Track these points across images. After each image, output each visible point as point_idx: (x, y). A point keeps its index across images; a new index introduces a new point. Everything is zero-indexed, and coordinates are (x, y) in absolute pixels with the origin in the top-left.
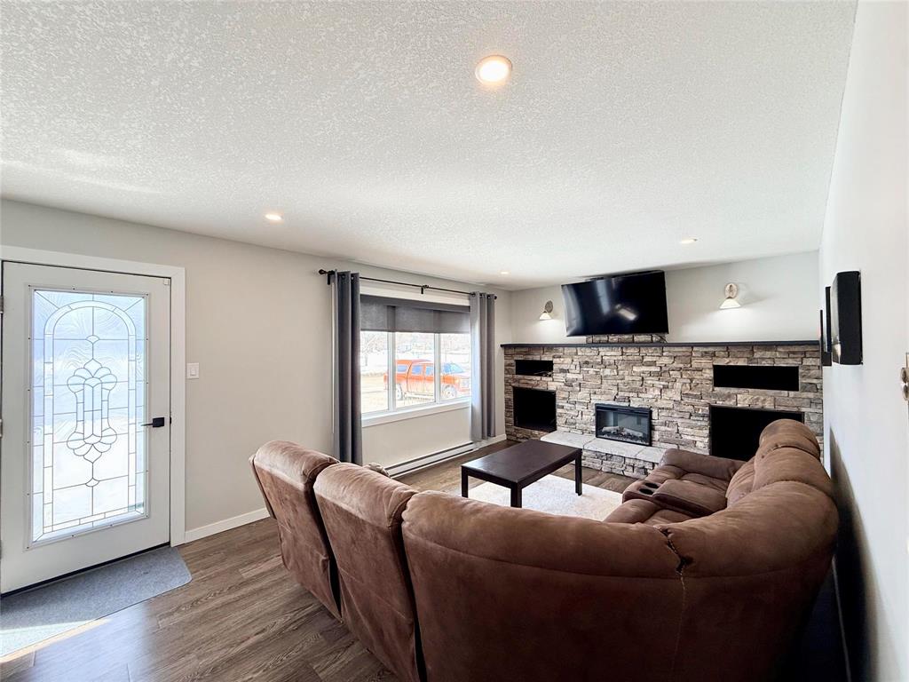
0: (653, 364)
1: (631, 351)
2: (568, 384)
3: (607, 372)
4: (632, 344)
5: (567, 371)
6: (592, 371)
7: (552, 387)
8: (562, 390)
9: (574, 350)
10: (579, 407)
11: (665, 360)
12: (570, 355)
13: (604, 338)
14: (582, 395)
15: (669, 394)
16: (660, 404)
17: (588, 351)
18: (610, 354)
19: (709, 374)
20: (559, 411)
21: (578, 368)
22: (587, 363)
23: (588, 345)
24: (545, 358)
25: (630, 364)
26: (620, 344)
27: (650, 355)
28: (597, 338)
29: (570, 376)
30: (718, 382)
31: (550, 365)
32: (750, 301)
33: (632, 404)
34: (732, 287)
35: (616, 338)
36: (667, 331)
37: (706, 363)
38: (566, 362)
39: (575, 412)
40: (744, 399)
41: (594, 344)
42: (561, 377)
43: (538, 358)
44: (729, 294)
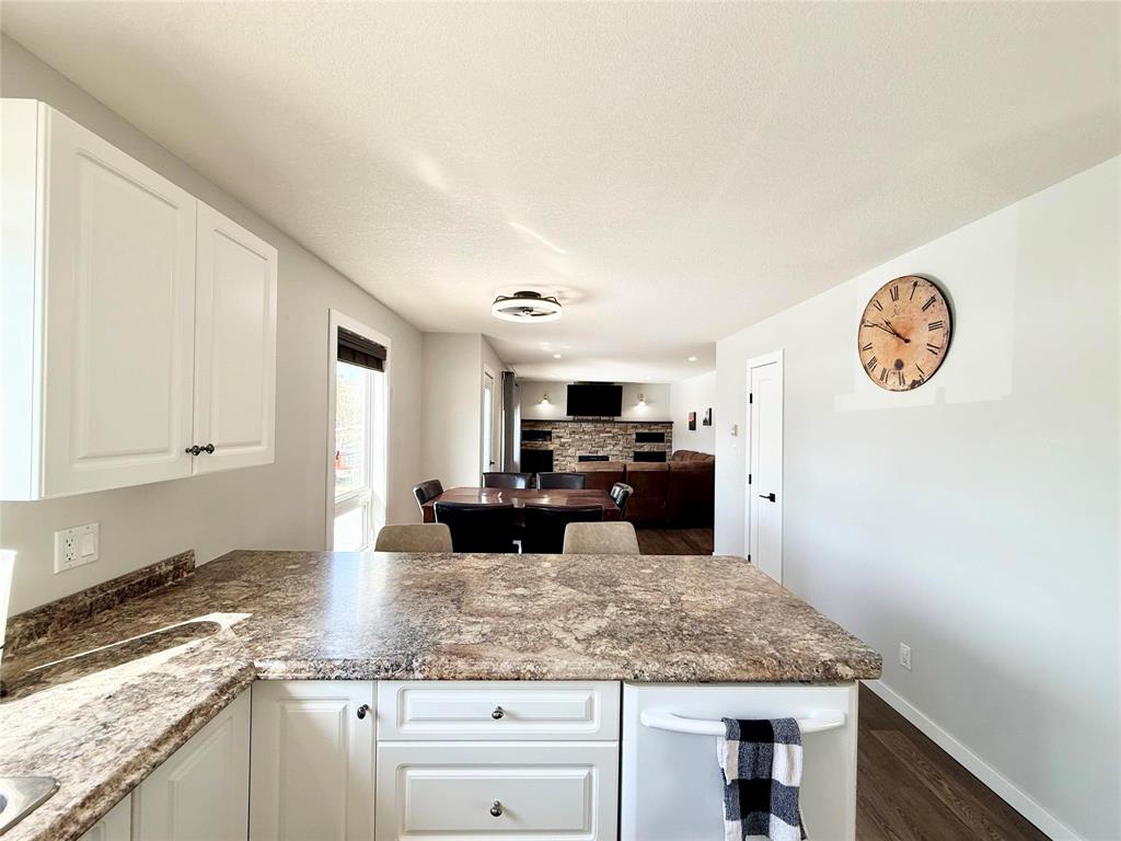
0: (610, 432)
1: (599, 425)
2: (562, 445)
3: (586, 437)
4: (600, 421)
5: (562, 437)
6: (577, 437)
7: (551, 447)
8: (558, 449)
9: (566, 424)
10: (568, 459)
11: (616, 430)
12: (563, 427)
13: (585, 418)
14: (571, 451)
15: (617, 447)
16: (613, 453)
17: (575, 425)
18: (588, 427)
19: (634, 436)
20: (555, 463)
21: (569, 436)
22: (574, 432)
23: (574, 421)
24: (547, 429)
25: (599, 432)
26: (592, 421)
27: (608, 427)
28: (580, 418)
29: (563, 440)
30: (637, 441)
31: (550, 433)
32: (648, 402)
33: (599, 454)
34: (642, 396)
35: (591, 418)
36: (619, 415)
37: (633, 431)
38: (560, 432)
39: (567, 462)
40: (647, 447)
41: (578, 421)
42: (557, 441)
43: (540, 429)
44: (641, 398)
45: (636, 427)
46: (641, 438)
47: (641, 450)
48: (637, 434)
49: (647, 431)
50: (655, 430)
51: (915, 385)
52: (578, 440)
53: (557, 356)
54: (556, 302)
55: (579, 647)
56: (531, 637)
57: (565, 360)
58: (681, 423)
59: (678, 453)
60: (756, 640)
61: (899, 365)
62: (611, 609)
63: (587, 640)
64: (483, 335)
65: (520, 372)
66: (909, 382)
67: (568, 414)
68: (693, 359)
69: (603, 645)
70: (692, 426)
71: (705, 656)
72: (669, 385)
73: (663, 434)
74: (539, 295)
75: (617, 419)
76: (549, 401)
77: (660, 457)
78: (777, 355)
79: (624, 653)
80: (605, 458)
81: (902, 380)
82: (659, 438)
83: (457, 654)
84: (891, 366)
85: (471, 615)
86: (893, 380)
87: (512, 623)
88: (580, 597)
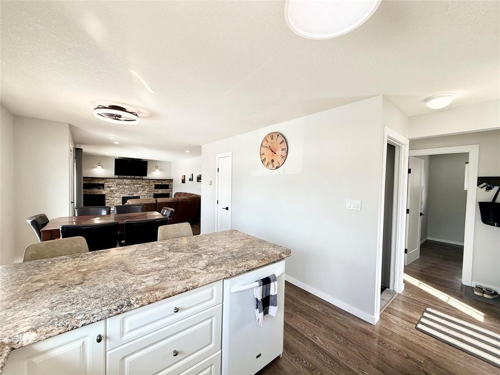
0: (141, 184)
1: (134, 181)
2: (111, 191)
3: (127, 187)
4: (135, 179)
5: (111, 187)
6: (121, 187)
7: (104, 193)
8: (109, 193)
9: (114, 180)
10: (115, 198)
11: (144, 183)
12: (112, 182)
13: (126, 177)
14: (117, 194)
15: (145, 192)
16: (142, 194)
17: (120, 180)
18: (127, 181)
19: (154, 186)
20: (107, 201)
21: (116, 186)
22: (119, 184)
23: (119, 178)
24: (101, 182)
25: (134, 184)
26: (130, 179)
27: (140, 182)
28: (123, 177)
29: (111, 188)
30: (155, 188)
31: (103, 185)
32: (161, 170)
33: (134, 195)
34: (157, 167)
35: (129, 177)
36: (146, 176)
37: (153, 184)
38: (110, 184)
39: (114, 200)
40: (160, 191)
41: (121, 178)
42: (108, 189)
43: (96, 182)
44: (157, 168)
45: (155, 182)
46: (157, 187)
47: (158, 193)
48: (155, 185)
49: (160, 184)
50: (164, 183)
51: (277, 168)
52: (121, 188)
53: (116, 143)
54: (137, 115)
55: (204, 272)
56: (181, 274)
57: (121, 145)
58: (177, 180)
59: (177, 194)
60: (258, 254)
61: (273, 161)
62: (204, 256)
63: (205, 268)
64: (69, 125)
65: (86, 149)
66: (275, 167)
67: (115, 175)
68: (187, 151)
69: (213, 269)
70: (183, 181)
71: (248, 262)
72: (171, 162)
73: (168, 185)
74: (125, 109)
75: (144, 177)
76: (102, 167)
77: (167, 195)
78: (230, 154)
79: (222, 269)
80: (138, 197)
81: (273, 166)
82: (166, 187)
83: (152, 290)
84: (270, 161)
85: (142, 274)
86: (271, 166)
87: (166, 272)
88: (188, 255)
